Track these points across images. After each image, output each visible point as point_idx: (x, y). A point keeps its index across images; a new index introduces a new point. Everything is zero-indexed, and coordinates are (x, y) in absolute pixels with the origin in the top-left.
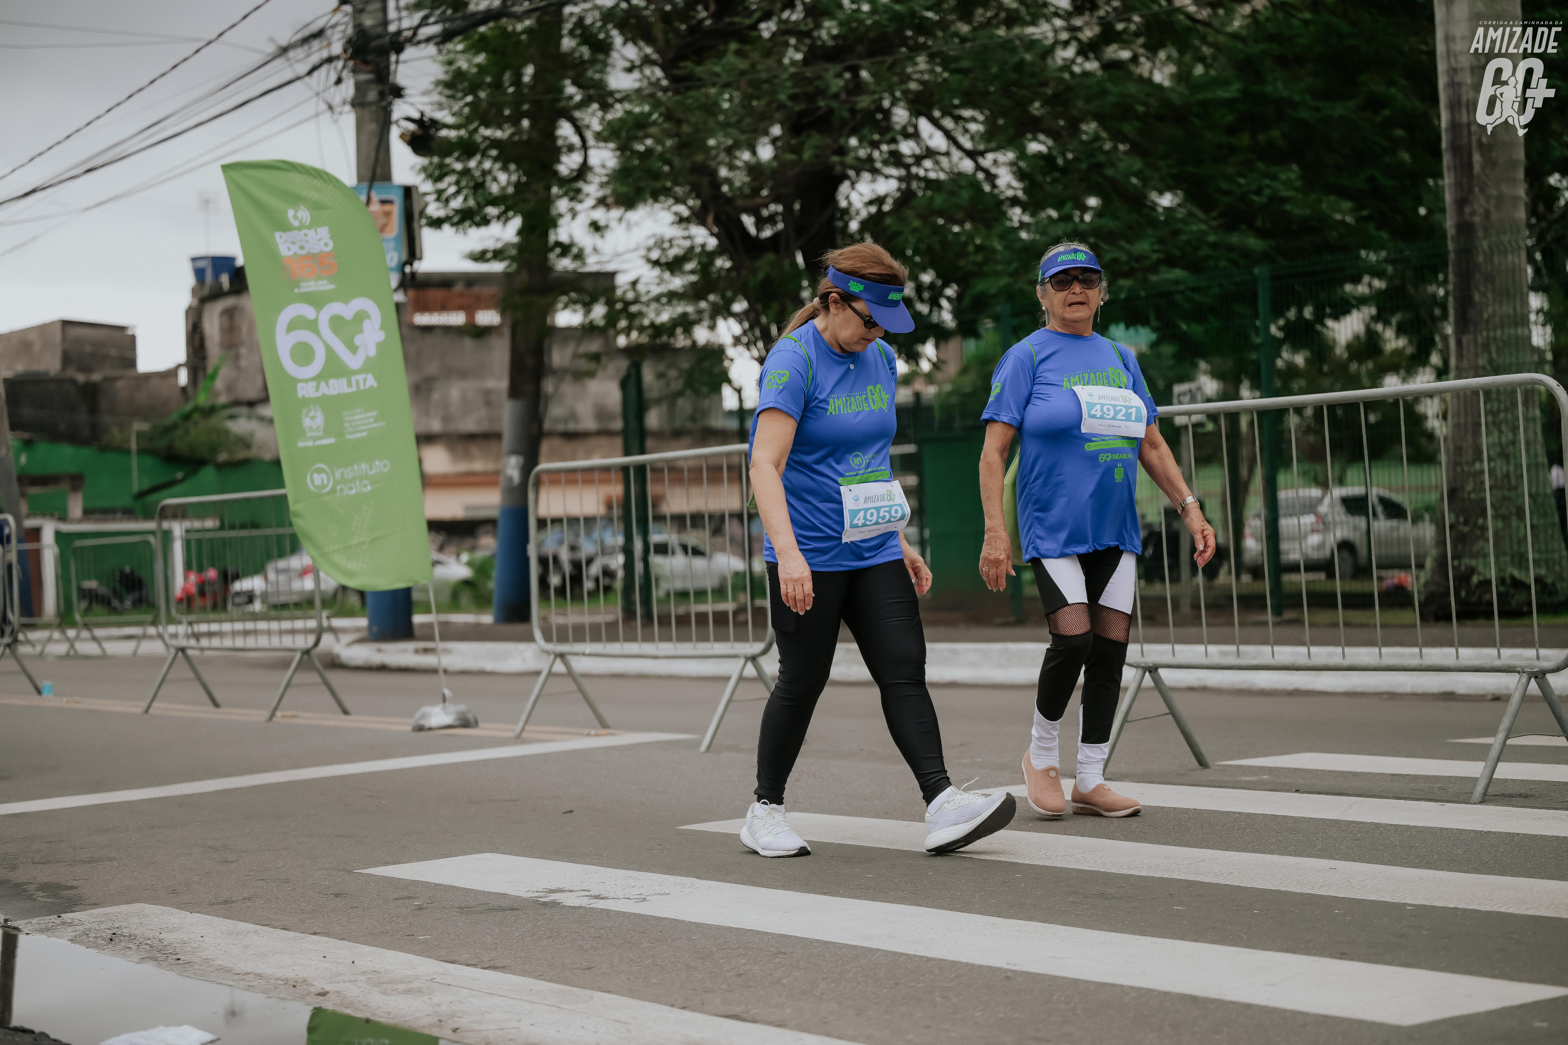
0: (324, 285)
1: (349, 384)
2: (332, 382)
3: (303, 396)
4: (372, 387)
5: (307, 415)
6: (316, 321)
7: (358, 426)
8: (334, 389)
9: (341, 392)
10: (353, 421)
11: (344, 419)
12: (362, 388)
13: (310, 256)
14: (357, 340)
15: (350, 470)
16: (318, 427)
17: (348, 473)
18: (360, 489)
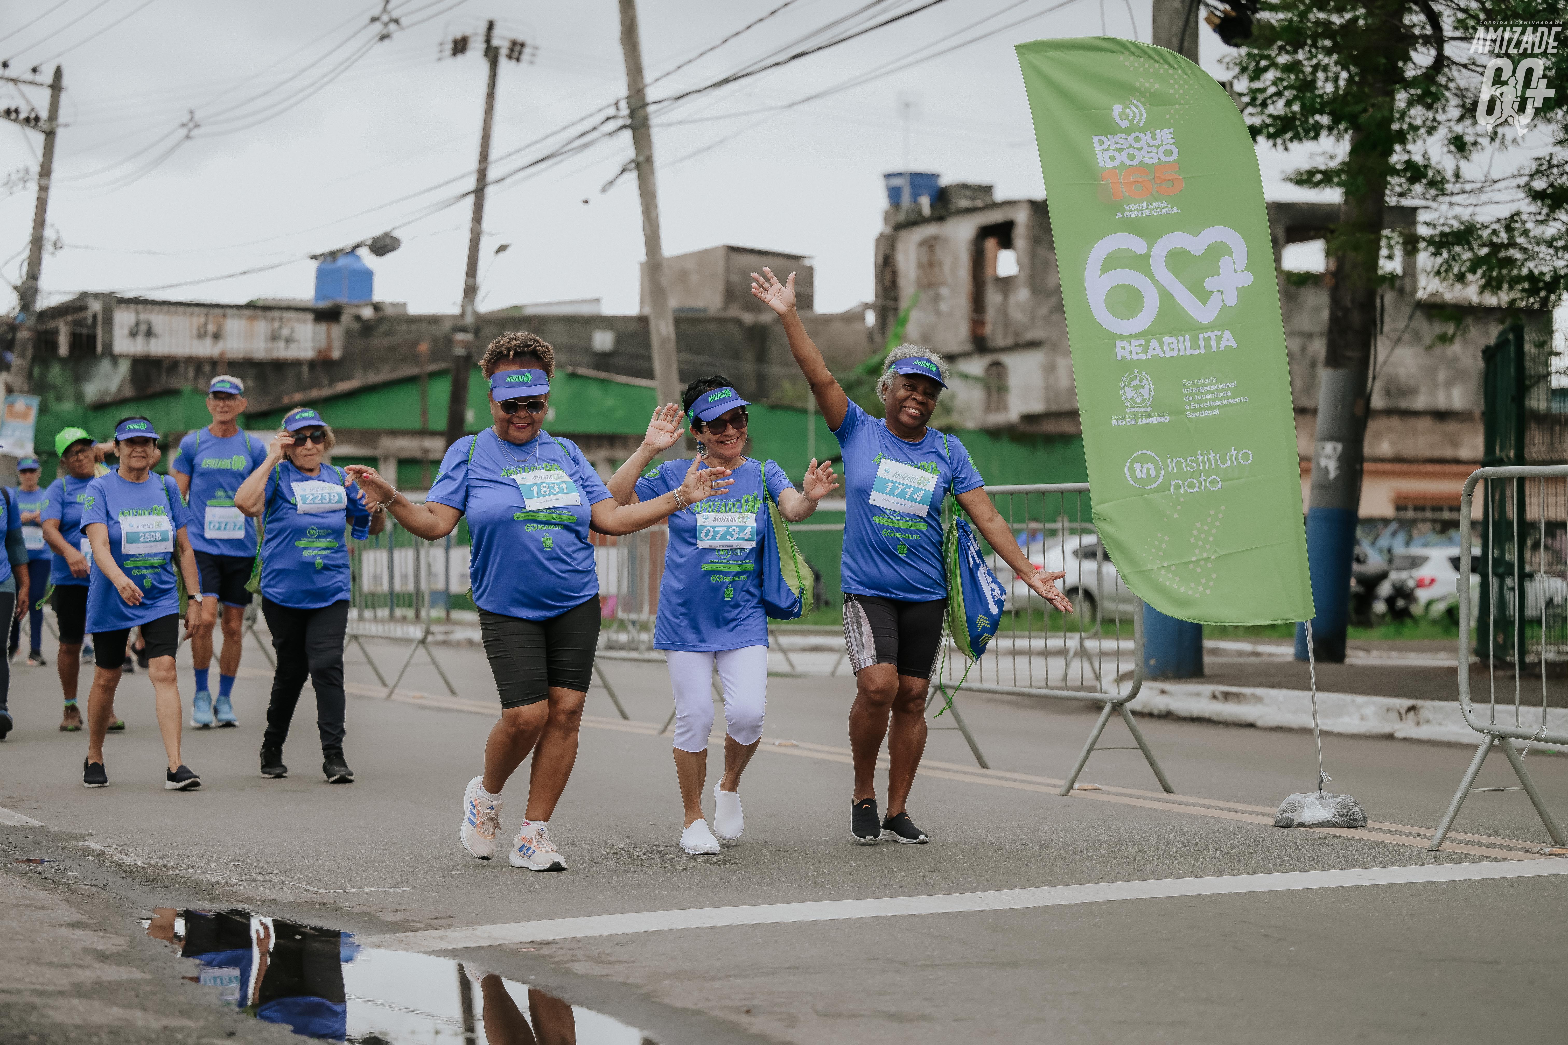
0: (1162, 209)
1: (1195, 344)
2: (1168, 339)
3: (1124, 358)
4: (1229, 348)
5: (1128, 385)
6: (1146, 258)
7: (1207, 400)
8: (1172, 350)
9: (1182, 353)
10: (1199, 393)
11: (1185, 391)
12: (1214, 349)
13: (1144, 169)
14: (1210, 284)
15: (1191, 460)
16: (1145, 399)
17: (1187, 465)
18: (1206, 487)
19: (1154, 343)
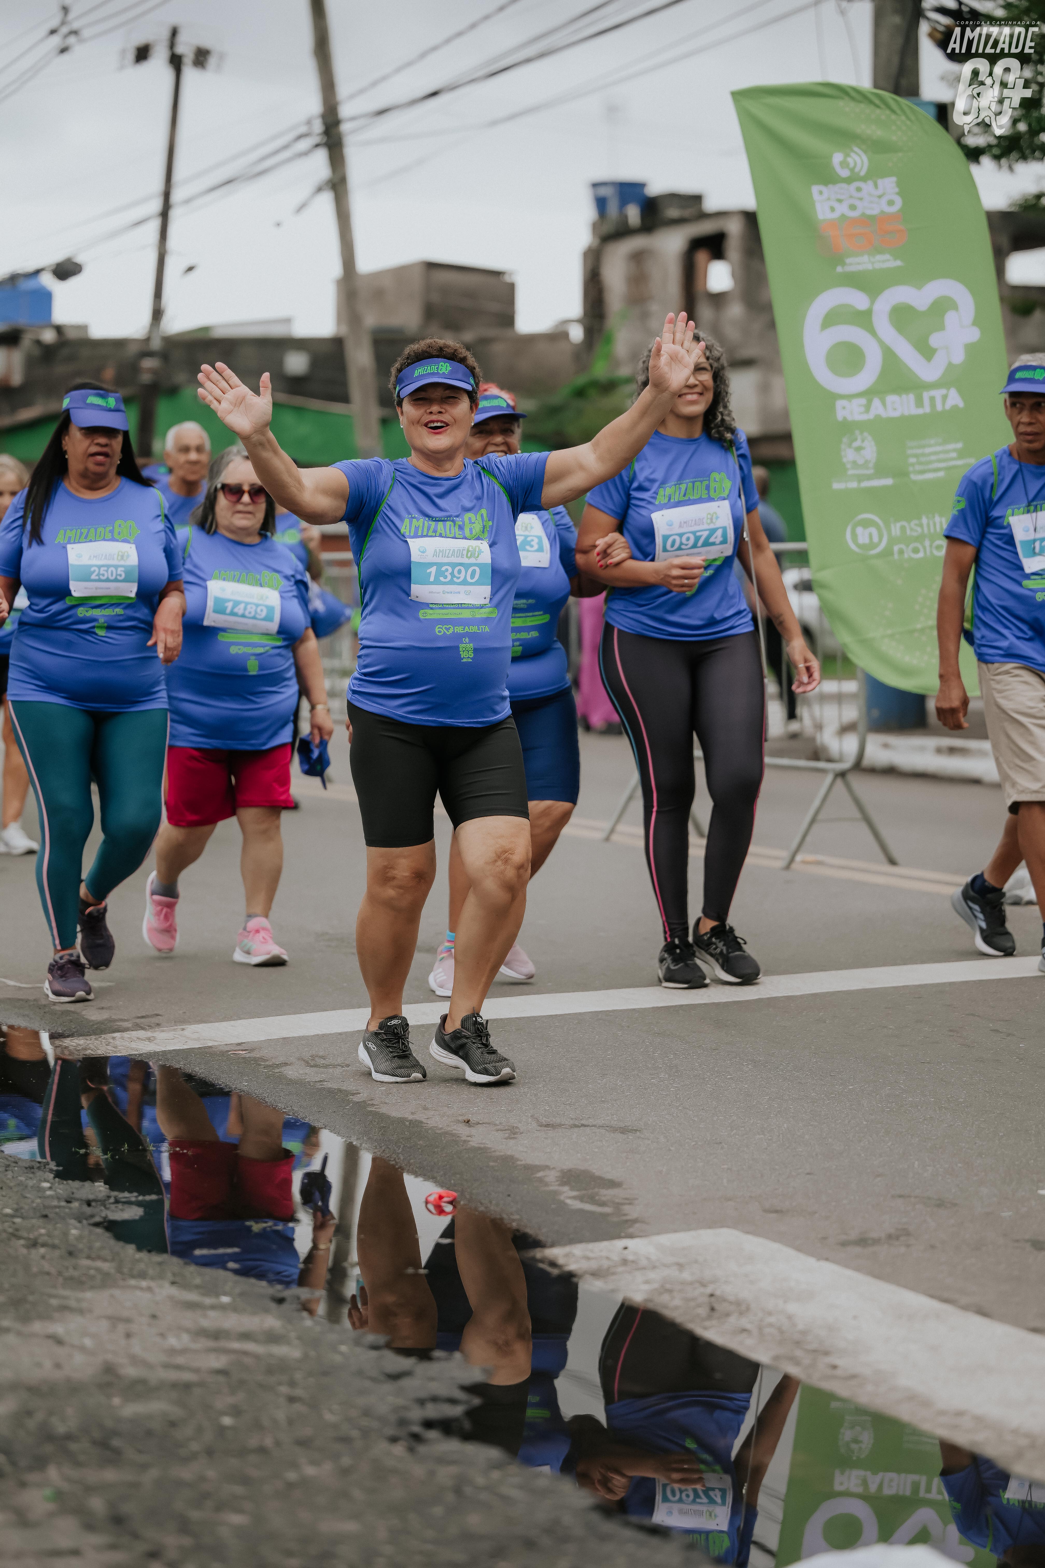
0: (885, 261)
1: (919, 403)
2: (891, 398)
3: (845, 418)
4: (955, 409)
5: (850, 446)
6: (868, 313)
7: (930, 462)
8: (895, 409)
9: (906, 413)
10: (923, 455)
11: (909, 452)
12: (939, 408)
13: (865, 220)
14: (935, 340)
15: (916, 525)
16: (867, 462)
17: (912, 529)
18: (931, 552)
19: (876, 402)
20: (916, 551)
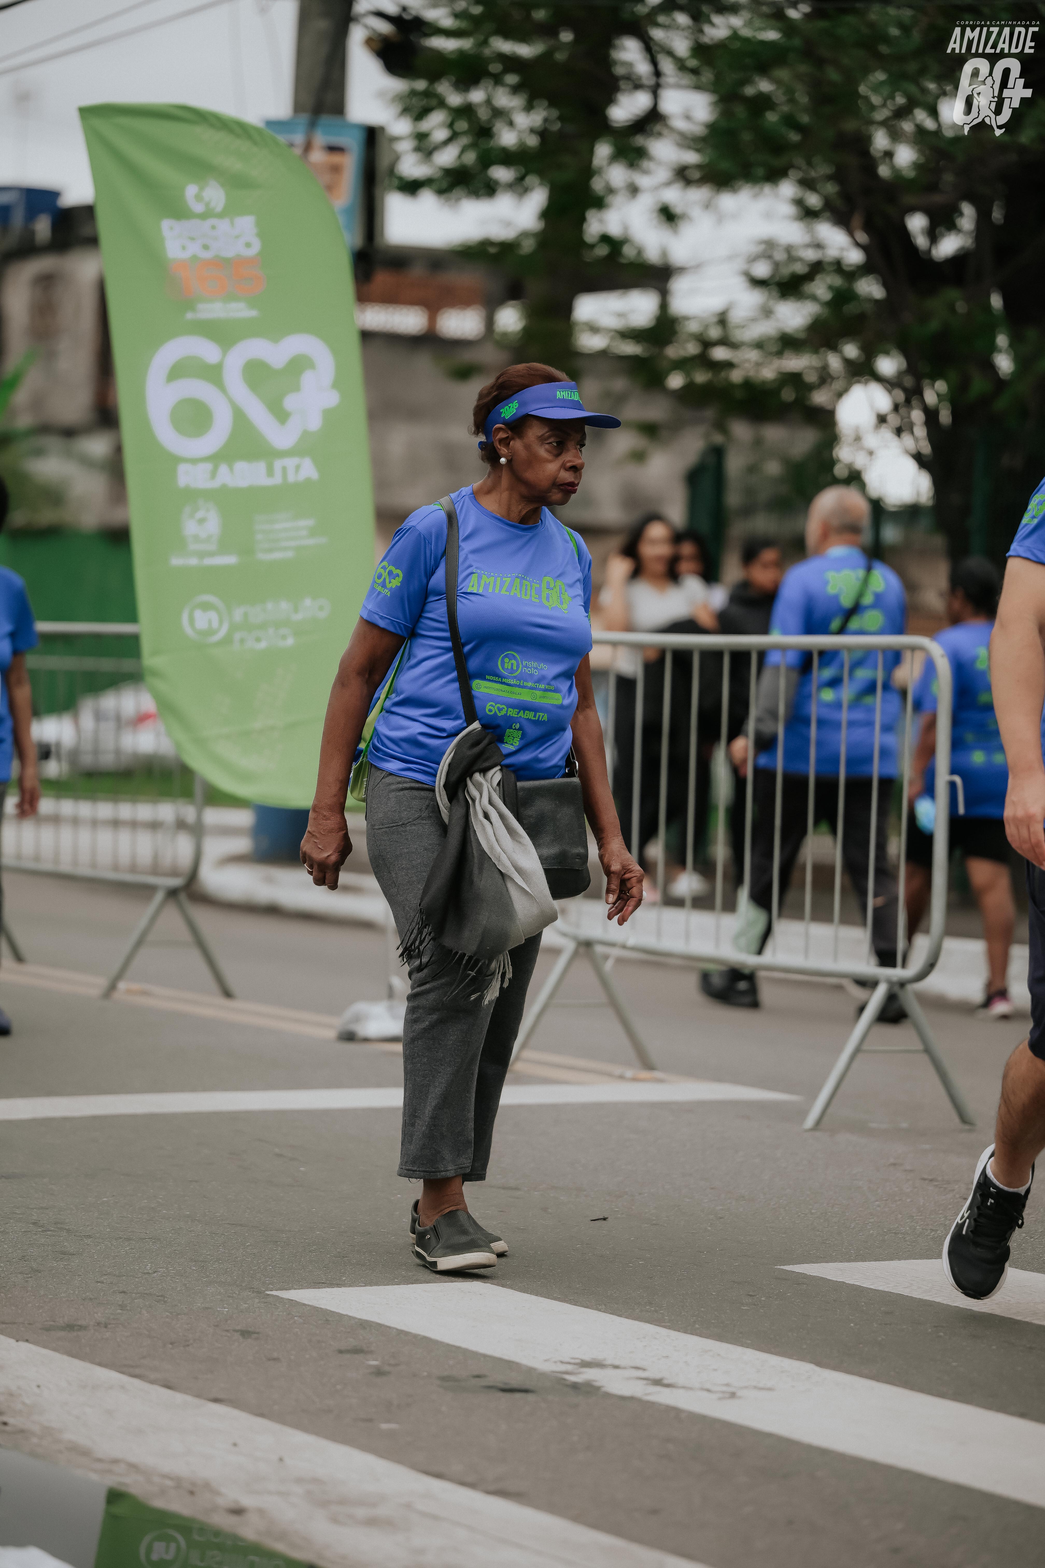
0: (239, 310)
1: (270, 472)
2: (241, 466)
3: (187, 485)
4: (308, 481)
5: (192, 516)
6: (219, 366)
7: (279, 540)
8: (243, 478)
9: (255, 483)
10: (273, 531)
11: (257, 527)
12: (291, 479)
13: (219, 263)
14: (290, 402)
15: (260, 610)
16: (209, 536)
17: (255, 615)
18: (275, 641)
19: (223, 469)
20: (258, 640)
